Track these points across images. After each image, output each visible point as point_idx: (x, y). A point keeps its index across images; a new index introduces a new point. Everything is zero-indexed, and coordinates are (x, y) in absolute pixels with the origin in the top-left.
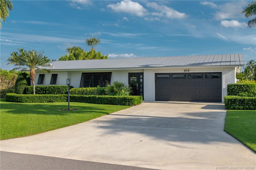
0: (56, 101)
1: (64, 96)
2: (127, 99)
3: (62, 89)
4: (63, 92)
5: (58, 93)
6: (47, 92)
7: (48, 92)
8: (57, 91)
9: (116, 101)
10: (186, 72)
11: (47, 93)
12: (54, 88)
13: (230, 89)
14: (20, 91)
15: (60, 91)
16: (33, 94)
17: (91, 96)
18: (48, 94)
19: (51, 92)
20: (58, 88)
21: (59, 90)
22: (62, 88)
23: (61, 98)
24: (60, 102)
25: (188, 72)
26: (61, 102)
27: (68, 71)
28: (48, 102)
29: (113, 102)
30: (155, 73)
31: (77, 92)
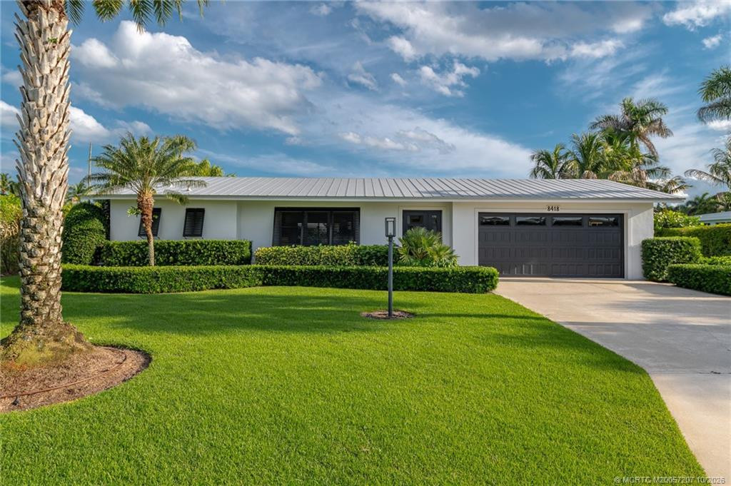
0: (235, 286)
1: (256, 269)
2: (480, 275)
3: (230, 250)
4: (232, 257)
5: (215, 262)
6: (180, 258)
7: (182, 258)
8: (215, 254)
9: (447, 280)
10: (551, 212)
11: (180, 261)
12: (205, 248)
14: (80, 257)
15: (224, 255)
17: (352, 270)
18: (184, 264)
19: (193, 259)
20: (217, 248)
21: (220, 253)
22: (232, 248)
23: (248, 276)
24: (245, 287)
25: (556, 212)
26: (249, 288)
27: (237, 201)
28: (213, 287)
29: (437, 285)
30: (479, 213)
31: (283, 257)
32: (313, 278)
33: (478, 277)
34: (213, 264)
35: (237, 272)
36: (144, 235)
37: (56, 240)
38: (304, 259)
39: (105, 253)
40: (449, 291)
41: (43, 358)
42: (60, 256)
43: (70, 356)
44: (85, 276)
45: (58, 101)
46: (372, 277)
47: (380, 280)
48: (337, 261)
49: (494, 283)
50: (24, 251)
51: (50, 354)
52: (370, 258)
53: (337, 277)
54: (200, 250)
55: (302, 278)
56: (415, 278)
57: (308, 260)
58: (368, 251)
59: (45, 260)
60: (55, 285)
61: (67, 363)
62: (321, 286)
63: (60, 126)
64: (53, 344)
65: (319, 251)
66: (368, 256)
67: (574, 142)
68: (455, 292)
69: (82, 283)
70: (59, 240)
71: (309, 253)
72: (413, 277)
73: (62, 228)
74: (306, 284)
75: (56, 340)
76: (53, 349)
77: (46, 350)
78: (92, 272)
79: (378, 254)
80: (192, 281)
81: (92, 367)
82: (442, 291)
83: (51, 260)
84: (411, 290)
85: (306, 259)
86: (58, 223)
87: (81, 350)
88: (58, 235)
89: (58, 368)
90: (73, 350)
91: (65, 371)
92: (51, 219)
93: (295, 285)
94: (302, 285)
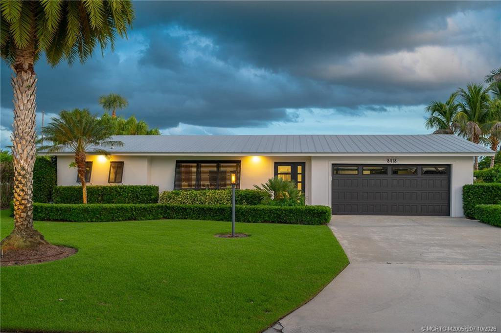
0: (143, 218)
1: (158, 207)
3: (141, 193)
5: (131, 201)
6: (106, 198)
8: (131, 195)
9: (292, 215)
10: (390, 163)
11: (106, 201)
12: (124, 191)
13: (472, 193)
16: (82, 202)
18: (108, 203)
20: (132, 191)
21: (134, 195)
22: (143, 191)
23: (152, 212)
24: (150, 219)
25: (394, 163)
28: (127, 219)
29: (285, 218)
30: (332, 164)
31: (179, 198)
32: (199, 214)
33: (314, 214)
34: (129, 203)
35: (144, 208)
36: (80, 182)
37: (30, 187)
38: (194, 200)
39: (54, 195)
40: (294, 223)
41: (26, 245)
42: (32, 195)
43: (38, 245)
44: (42, 211)
45: (31, 116)
46: (240, 213)
47: (245, 215)
48: (218, 201)
49: (326, 218)
50: (16, 192)
51: (29, 244)
52: (241, 200)
53: (216, 213)
54: (120, 193)
55: (192, 214)
56: (269, 214)
57: (197, 200)
58: (240, 193)
59: (26, 197)
60: (30, 210)
61: (37, 249)
62: (204, 219)
63: (32, 128)
64: (30, 239)
65: (205, 194)
66: (240, 197)
67: (462, 95)
68: (297, 224)
69: (40, 215)
70: (32, 187)
71: (198, 196)
72: (267, 213)
73: (33, 181)
74: (194, 218)
75: (31, 238)
76: (30, 242)
77: (27, 242)
78: (46, 208)
79: (248, 196)
80: (112, 215)
81: (49, 251)
82: (288, 223)
83: (28, 198)
84: (266, 223)
85: (196, 199)
86: (31, 178)
87: (43, 243)
88: (31, 184)
89: (33, 250)
90: (40, 243)
91: (36, 252)
92: (28, 176)
93: (186, 219)
94: (192, 218)
